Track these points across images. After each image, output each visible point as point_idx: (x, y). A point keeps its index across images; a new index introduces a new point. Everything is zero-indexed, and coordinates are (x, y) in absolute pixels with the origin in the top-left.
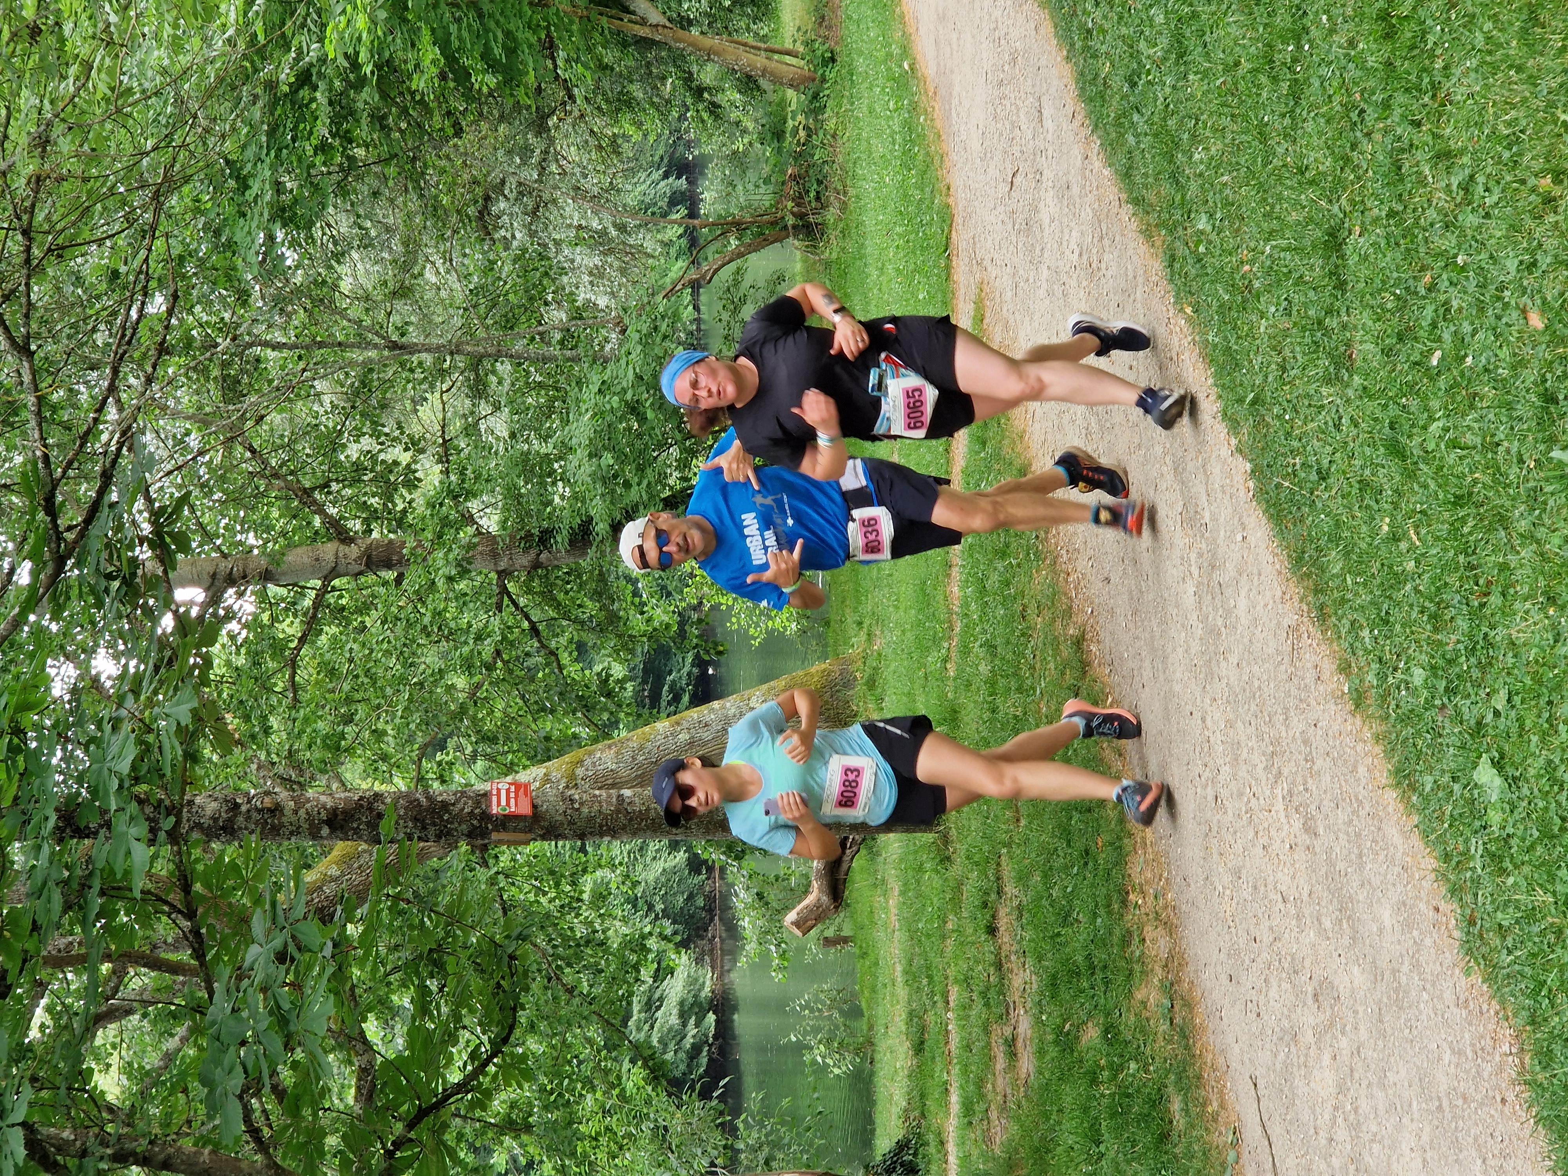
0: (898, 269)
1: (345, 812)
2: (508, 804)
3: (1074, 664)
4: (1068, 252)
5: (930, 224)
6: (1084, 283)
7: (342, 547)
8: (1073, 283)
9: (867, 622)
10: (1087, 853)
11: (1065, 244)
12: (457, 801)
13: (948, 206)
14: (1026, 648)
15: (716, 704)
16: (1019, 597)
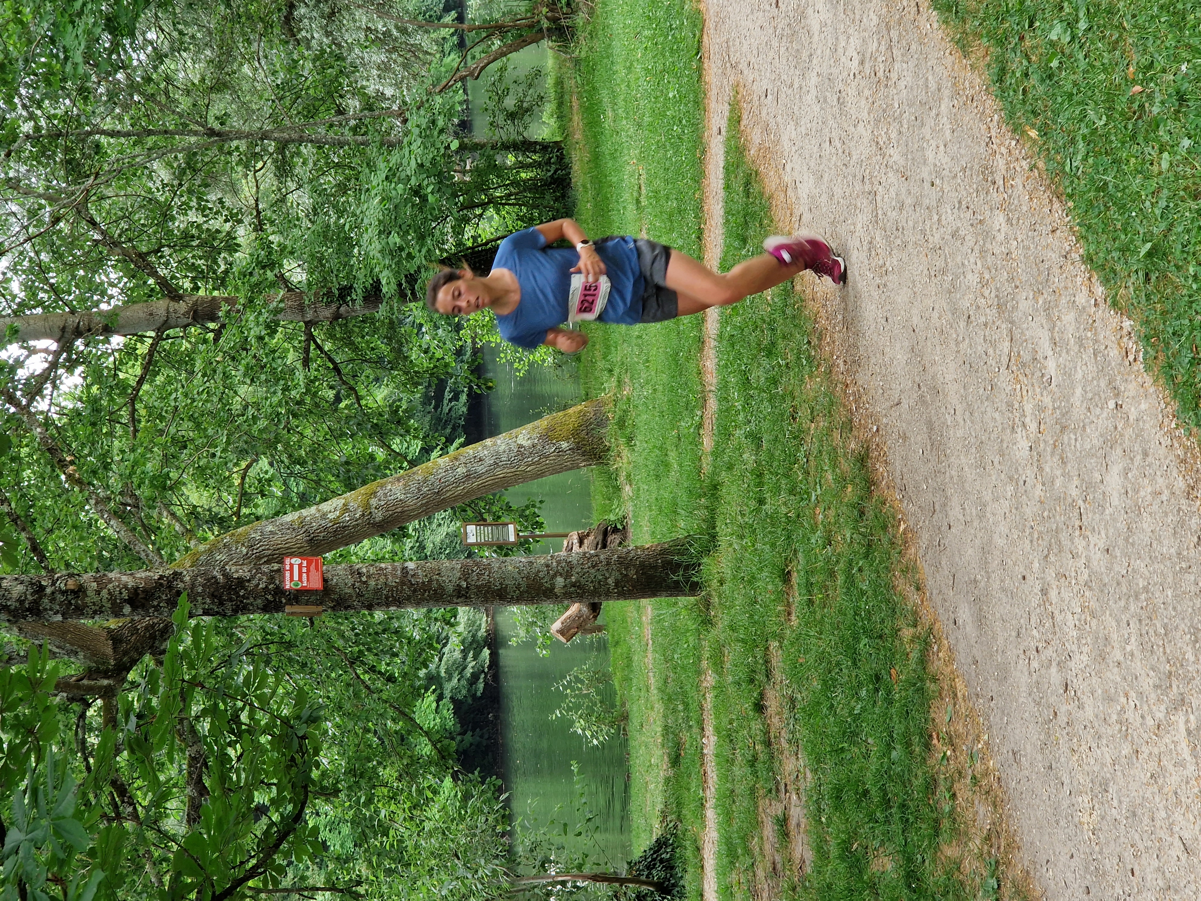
0: (646, 69)
1: (145, 591)
2: (300, 579)
3: (857, 480)
4: (843, 59)
5: (680, 27)
6: (867, 93)
7: (172, 304)
8: (852, 91)
9: (616, 371)
10: (878, 678)
11: (840, 51)
12: (253, 577)
13: (699, 12)
14: (798, 450)
15: (488, 442)
16: (788, 399)
